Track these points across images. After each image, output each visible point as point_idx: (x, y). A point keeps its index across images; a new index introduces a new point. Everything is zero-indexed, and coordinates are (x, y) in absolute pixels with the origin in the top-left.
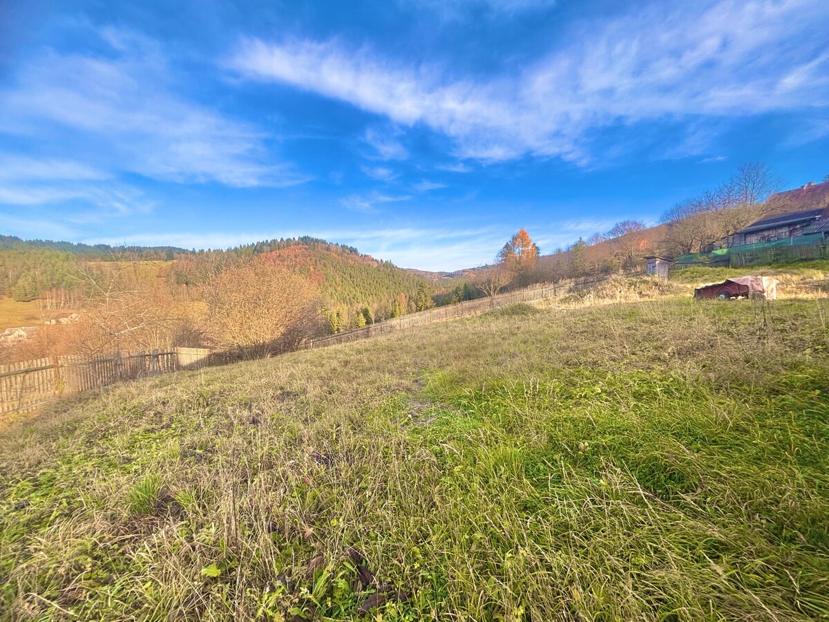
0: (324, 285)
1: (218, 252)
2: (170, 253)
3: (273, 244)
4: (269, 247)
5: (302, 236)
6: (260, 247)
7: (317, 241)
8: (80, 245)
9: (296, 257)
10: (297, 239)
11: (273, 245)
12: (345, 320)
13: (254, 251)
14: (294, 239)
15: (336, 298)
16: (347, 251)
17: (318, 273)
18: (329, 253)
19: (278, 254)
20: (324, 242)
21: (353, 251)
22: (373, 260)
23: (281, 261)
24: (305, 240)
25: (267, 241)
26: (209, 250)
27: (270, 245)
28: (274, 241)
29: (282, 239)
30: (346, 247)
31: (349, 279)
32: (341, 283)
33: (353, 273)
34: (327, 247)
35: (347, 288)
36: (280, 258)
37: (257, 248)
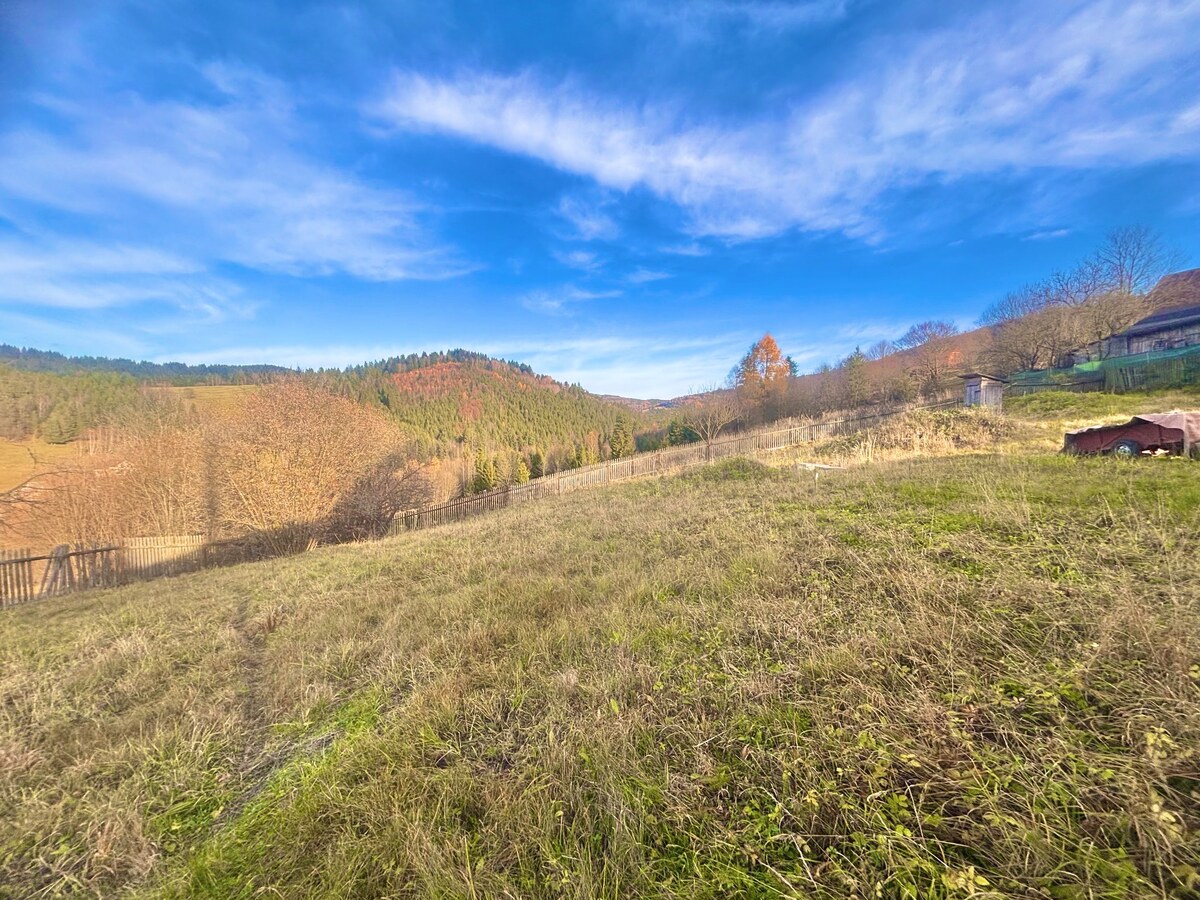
0: (482, 419)
1: (334, 373)
2: (266, 373)
3: (411, 361)
4: (405, 365)
5: (452, 349)
6: (394, 364)
7: (474, 355)
8: (144, 363)
9: (443, 379)
10: (445, 354)
11: (411, 363)
12: (506, 470)
13: (385, 370)
14: (441, 353)
15: (498, 438)
16: (517, 370)
17: (473, 402)
18: (489, 372)
19: (417, 375)
20: (484, 357)
21: (526, 370)
22: (553, 382)
23: (421, 384)
24: (457, 355)
25: (403, 356)
26: (322, 369)
27: (407, 362)
28: (414, 356)
29: (424, 354)
30: (516, 365)
31: (518, 409)
32: (506, 417)
33: (524, 402)
34: (488, 364)
35: (515, 424)
36: (421, 381)
37: (389, 366)
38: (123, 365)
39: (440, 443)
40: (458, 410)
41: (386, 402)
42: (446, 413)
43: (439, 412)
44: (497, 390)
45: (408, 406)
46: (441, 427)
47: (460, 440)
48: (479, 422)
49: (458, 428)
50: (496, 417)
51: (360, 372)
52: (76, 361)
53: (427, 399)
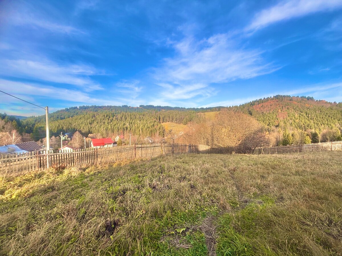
0: (287, 119)
1: (236, 107)
2: (219, 108)
3: (260, 101)
4: (258, 103)
5: (275, 95)
6: (254, 103)
7: (284, 96)
8: (197, 108)
9: (271, 106)
10: (272, 97)
11: (260, 102)
12: (298, 138)
13: (251, 105)
14: (271, 97)
15: (294, 126)
16: (305, 99)
17: (283, 113)
18: (291, 102)
19: (262, 105)
20: (289, 97)
21: (310, 99)
22: (327, 102)
23: (263, 108)
24: (277, 97)
25: (257, 100)
26: (233, 106)
27: (258, 102)
28: (261, 99)
29: (264, 98)
30: (305, 97)
31: (305, 115)
32: (298, 118)
33: (308, 112)
34: (290, 99)
35: (303, 121)
36: (263, 107)
37: (252, 103)
38: (194, 109)
39: (269, 127)
40: (276, 116)
41: (251, 114)
42: (272, 117)
43: (269, 117)
44: (294, 108)
45: (258, 115)
46: (270, 122)
47: (277, 126)
48: (285, 120)
49: (276, 122)
50: (293, 118)
51: (243, 106)
52: (187, 109)
53: (265, 113)
